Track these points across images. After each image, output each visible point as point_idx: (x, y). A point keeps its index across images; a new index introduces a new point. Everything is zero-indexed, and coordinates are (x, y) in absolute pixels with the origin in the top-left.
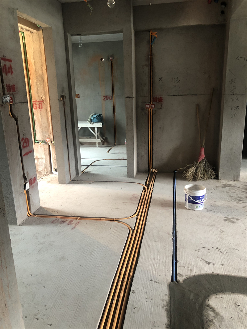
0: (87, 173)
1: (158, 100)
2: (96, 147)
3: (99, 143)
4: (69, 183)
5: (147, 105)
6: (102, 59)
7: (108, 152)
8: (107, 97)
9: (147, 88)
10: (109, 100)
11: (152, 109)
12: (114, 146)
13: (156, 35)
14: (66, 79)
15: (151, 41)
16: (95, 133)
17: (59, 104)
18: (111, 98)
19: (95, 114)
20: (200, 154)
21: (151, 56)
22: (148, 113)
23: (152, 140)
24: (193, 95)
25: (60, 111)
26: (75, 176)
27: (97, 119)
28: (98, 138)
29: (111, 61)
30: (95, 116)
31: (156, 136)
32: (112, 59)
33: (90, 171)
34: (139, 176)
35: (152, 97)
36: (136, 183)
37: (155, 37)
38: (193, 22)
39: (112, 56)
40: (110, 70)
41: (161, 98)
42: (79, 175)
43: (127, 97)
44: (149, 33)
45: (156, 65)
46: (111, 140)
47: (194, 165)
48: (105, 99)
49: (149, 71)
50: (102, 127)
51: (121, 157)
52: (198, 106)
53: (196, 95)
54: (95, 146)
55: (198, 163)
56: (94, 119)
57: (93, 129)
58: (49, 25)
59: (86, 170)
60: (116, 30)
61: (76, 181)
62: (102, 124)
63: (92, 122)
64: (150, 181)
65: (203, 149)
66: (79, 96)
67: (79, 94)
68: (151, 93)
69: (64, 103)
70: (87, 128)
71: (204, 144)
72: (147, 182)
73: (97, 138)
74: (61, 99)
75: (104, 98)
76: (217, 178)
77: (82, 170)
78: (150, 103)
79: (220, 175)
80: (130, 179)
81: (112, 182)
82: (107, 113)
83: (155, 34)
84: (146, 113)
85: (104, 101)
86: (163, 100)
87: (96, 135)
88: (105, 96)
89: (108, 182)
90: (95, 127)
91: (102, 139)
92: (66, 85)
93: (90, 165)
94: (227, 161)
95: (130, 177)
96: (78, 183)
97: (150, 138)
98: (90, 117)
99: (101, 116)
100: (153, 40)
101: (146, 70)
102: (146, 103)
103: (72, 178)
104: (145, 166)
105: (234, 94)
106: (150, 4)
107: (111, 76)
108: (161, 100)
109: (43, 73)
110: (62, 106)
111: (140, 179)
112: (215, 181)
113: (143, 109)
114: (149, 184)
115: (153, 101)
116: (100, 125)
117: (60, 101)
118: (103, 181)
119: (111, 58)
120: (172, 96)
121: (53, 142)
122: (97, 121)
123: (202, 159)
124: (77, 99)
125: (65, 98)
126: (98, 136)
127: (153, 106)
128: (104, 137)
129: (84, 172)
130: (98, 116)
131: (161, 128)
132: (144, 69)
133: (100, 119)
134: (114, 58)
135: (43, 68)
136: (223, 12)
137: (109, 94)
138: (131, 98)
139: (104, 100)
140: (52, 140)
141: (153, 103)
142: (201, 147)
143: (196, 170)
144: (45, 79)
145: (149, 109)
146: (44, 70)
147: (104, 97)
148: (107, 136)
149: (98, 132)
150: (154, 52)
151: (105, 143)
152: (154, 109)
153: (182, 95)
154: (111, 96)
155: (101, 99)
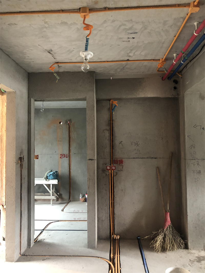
0: (40, 242)
1: (118, 162)
2: (50, 204)
3: (53, 200)
4: (18, 261)
5: (108, 167)
6: (60, 123)
7: (63, 211)
8: (64, 155)
9: (108, 150)
10: (65, 158)
11: (112, 171)
12: (68, 203)
13: (117, 104)
14: (26, 141)
15: (111, 109)
16: (50, 190)
17: (16, 167)
18: (67, 157)
19: (51, 171)
20: (166, 220)
21: (111, 122)
22: (109, 175)
23: (114, 202)
24: (153, 158)
25: (16, 175)
26: (26, 248)
27: (52, 176)
28: (53, 195)
29: (69, 124)
30: (52, 173)
31: (117, 199)
32: (70, 123)
33: (44, 239)
34: (101, 245)
35: (113, 159)
36: (99, 257)
37: (115, 106)
38: (150, 94)
39: (70, 120)
40: (67, 132)
41: (121, 160)
42: (31, 246)
43: (89, 160)
44: (109, 102)
45: (116, 129)
46: (66, 196)
47: (160, 232)
48: (62, 157)
49: (109, 135)
50: (57, 183)
51: (77, 216)
52: (158, 168)
53: (155, 158)
54: (49, 202)
55: (165, 230)
56: (49, 176)
57: (49, 186)
58: (14, 89)
59: (40, 238)
60: (79, 97)
61: (27, 256)
62: (57, 181)
63: (47, 179)
64: (114, 254)
65: (169, 214)
66: (38, 157)
67: (38, 155)
68: (112, 155)
69: (21, 166)
70: (42, 185)
71: (168, 209)
72: (112, 256)
73: (51, 195)
74: (18, 162)
75: (60, 156)
76: (186, 247)
77: (35, 237)
78: (111, 164)
79: (189, 244)
80: (91, 250)
81: (71, 256)
82: (63, 169)
83: (115, 103)
84: (107, 175)
86: (123, 163)
87: (51, 192)
89: (65, 256)
90: (50, 184)
91: (56, 195)
92: (25, 147)
93: (44, 230)
94: (196, 227)
95: (90, 248)
96: (29, 260)
97: (112, 200)
98: (46, 174)
99: (57, 173)
100: (113, 109)
101: (107, 134)
102: (107, 165)
103: (23, 250)
104: (106, 232)
105: (195, 159)
106: (111, 78)
107: (68, 137)
108: (121, 162)
109: (2, 134)
110: (20, 169)
111: (102, 250)
112: (185, 251)
113: (104, 171)
114: (114, 259)
115: (113, 163)
116: (55, 182)
117: (17, 163)
118: (60, 256)
119: (69, 122)
120: (132, 158)
121: (5, 207)
122: (53, 178)
123: (169, 225)
124: (36, 160)
125: (22, 160)
126: (52, 192)
127: (114, 168)
128: (58, 194)
129: (37, 240)
130: (54, 173)
131: (122, 190)
132: (104, 133)
133: (56, 176)
135: (3, 129)
136: (175, 88)
137: (66, 152)
138: (93, 160)
139: (61, 158)
140: (4, 205)
141: (114, 165)
142: (166, 212)
143: (164, 238)
144: (4, 140)
145: (110, 171)
146: (3, 131)
147: (61, 155)
148: (61, 192)
149: (53, 189)
150: (114, 118)
151: (60, 200)
152: (115, 171)
153: (142, 158)
154: (68, 155)
155: (57, 157)
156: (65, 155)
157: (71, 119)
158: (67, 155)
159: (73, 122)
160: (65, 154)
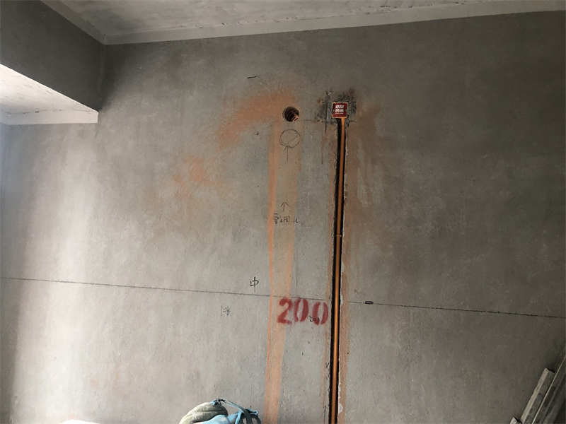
8: (301, 305)
10: (309, 323)
18: (320, 317)
29: (339, 121)
32: (344, 114)
39: (349, 99)
40: (329, 170)
48: (289, 317)
75: (281, 310)
85: (279, 325)
88: (289, 297)
107: (333, 198)
119: (339, 109)
134: (354, 109)
137: (316, 288)
139: (282, 319)
147: (283, 302)
154: (325, 305)
155: (264, 312)
156: (305, 302)
157: (352, 91)
158: (317, 306)
159: (365, 105)
160: (307, 296)
